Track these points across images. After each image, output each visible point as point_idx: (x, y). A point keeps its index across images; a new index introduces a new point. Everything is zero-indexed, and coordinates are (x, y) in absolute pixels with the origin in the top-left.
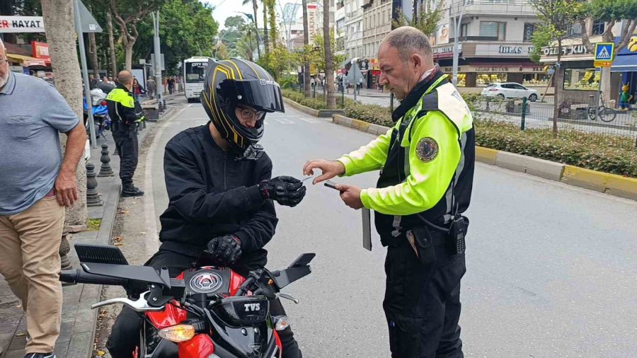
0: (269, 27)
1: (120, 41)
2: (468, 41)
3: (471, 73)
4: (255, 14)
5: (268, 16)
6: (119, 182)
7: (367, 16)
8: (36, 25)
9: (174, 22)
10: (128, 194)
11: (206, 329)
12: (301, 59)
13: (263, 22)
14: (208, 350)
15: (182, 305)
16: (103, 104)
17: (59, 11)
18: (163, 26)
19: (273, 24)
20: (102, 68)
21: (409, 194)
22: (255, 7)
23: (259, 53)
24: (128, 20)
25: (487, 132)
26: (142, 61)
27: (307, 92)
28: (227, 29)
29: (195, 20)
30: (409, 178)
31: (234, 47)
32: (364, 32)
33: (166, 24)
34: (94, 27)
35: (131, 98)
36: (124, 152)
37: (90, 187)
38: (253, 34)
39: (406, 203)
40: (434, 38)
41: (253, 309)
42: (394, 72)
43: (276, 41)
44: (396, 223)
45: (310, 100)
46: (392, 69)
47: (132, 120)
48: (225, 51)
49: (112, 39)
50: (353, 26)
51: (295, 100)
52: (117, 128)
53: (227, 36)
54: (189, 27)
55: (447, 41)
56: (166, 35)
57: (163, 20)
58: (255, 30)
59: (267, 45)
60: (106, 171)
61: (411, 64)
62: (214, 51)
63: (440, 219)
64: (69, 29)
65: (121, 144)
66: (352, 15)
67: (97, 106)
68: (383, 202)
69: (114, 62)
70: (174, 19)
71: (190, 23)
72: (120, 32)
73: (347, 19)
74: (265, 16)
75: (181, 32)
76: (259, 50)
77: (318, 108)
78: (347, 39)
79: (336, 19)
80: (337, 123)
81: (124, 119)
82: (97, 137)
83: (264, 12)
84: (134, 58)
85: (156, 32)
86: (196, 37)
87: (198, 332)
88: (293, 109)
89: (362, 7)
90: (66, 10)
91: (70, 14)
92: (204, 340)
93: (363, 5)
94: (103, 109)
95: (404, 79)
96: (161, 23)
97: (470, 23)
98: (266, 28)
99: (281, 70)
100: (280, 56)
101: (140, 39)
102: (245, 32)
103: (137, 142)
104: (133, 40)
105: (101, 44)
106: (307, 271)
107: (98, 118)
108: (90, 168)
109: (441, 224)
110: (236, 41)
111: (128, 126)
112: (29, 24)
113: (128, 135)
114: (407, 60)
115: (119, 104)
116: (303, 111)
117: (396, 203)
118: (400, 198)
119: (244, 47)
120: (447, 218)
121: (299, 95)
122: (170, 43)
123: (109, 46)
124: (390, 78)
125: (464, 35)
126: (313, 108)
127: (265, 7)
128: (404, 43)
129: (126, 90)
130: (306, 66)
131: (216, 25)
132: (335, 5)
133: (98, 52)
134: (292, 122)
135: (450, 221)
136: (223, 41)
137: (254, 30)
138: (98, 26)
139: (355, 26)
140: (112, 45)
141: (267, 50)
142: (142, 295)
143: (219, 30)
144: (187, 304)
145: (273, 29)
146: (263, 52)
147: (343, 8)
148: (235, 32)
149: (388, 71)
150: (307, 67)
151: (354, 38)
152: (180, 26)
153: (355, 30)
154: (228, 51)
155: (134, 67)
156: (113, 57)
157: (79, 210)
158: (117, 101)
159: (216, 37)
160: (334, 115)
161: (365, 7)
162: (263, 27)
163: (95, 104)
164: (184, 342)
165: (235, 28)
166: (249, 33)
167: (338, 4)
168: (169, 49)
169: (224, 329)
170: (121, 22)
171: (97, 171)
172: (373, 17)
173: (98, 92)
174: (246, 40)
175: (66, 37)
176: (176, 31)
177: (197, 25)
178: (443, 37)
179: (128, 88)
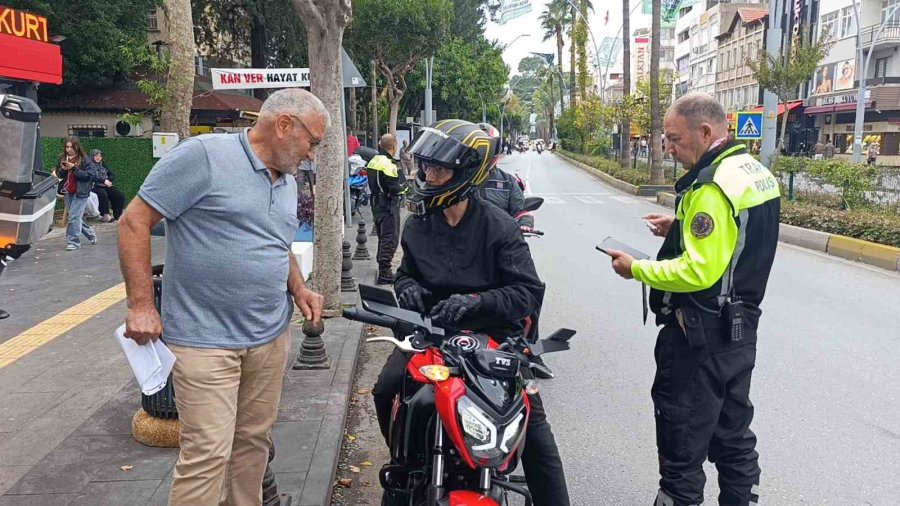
0: (577, 71)
1: (383, 94)
2: (887, 85)
3: (892, 133)
4: (560, 53)
5: (577, 56)
6: (376, 266)
7: (723, 51)
8: (293, 78)
9: (451, 69)
10: (384, 281)
11: (460, 374)
12: (618, 115)
13: (569, 65)
14: (461, 391)
15: (440, 352)
16: (361, 175)
17: (326, 70)
18: (437, 75)
19: (582, 66)
20: (361, 129)
21: (685, 271)
22: (561, 43)
23: (562, 106)
24: (395, 70)
25: (887, 222)
26: (410, 120)
27: (624, 161)
28: (520, 74)
29: (479, 65)
30: (685, 253)
31: (529, 99)
32: (717, 74)
33: (441, 70)
34: (357, 81)
35: (394, 166)
36: (384, 230)
37: (345, 269)
38: (556, 80)
39: (682, 280)
40: (829, 81)
41: (503, 363)
42: (682, 141)
43: (587, 90)
44: (666, 300)
45: (629, 171)
46: (680, 139)
47: (395, 193)
48: (517, 104)
49: (375, 91)
50: (701, 65)
51: (607, 172)
52: (377, 202)
53: (519, 83)
54: (470, 74)
55: (850, 85)
56: (441, 85)
57: (438, 66)
58: (559, 74)
59: (574, 96)
60: (361, 253)
61: (700, 134)
62: (503, 105)
63: (713, 300)
64: (335, 88)
65: (381, 221)
66: (700, 50)
67: (354, 176)
68: (656, 276)
69: (376, 120)
70: (452, 64)
71: (471, 68)
72: (385, 83)
73: (693, 56)
74: (573, 56)
75: (459, 81)
76: (563, 103)
77: (637, 183)
78: (691, 84)
79: (677, 56)
80: (664, 204)
81: (386, 190)
82: (353, 214)
83: (572, 50)
84: (401, 115)
85: (428, 83)
86: (480, 87)
87: (452, 375)
88: (602, 183)
89: (717, 38)
90: (334, 68)
91: (337, 72)
92: (457, 384)
93: (718, 35)
94: (361, 179)
95: (692, 150)
96: (435, 71)
97: (891, 56)
98: (573, 72)
99: (591, 130)
100: (590, 111)
101: (409, 92)
102: (546, 78)
103: (399, 218)
104: (400, 95)
105: (361, 99)
106: (566, 347)
107: (355, 191)
108: (346, 247)
109: (716, 306)
110: (533, 91)
111: (390, 199)
112: (285, 78)
113: (389, 211)
114: (696, 129)
115: (381, 173)
116: (617, 187)
117: (671, 279)
118: (676, 275)
119: (543, 98)
120: (721, 300)
121: (613, 164)
122: (445, 96)
123: (371, 100)
124: (677, 147)
125: (880, 76)
126: (631, 182)
127: (573, 44)
128: (693, 111)
129: (389, 157)
130: (625, 126)
131: (507, 70)
132: (676, 37)
133: (358, 108)
134: (599, 202)
135: (726, 303)
136: (515, 91)
137: (557, 75)
138: (361, 79)
139: (704, 66)
140: (375, 99)
141: (573, 103)
142: (407, 338)
143: (510, 76)
144: (444, 351)
145: (584, 74)
146: (567, 106)
147: (688, 41)
148: (531, 79)
149: (674, 140)
150: (627, 126)
151: (702, 82)
152: (459, 73)
153: (704, 72)
154: (521, 104)
155: (399, 128)
156: (375, 114)
157: (332, 293)
158: (379, 169)
159: (506, 86)
160: (659, 193)
161: (721, 38)
162: (569, 70)
163: (352, 173)
164: (440, 382)
165: (531, 73)
166: (551, 79)
167: (680, 35)
168: (444, 103)
169: (476, 377)
170: (387, 72)
171: (353, 251)
172: (732, 53)
173: (357, 159)
174: (545, 89)
175: (332, 97)
176: (453, 80)
177: (481, 71)
178: (844, 80)
179: (391, 153)
